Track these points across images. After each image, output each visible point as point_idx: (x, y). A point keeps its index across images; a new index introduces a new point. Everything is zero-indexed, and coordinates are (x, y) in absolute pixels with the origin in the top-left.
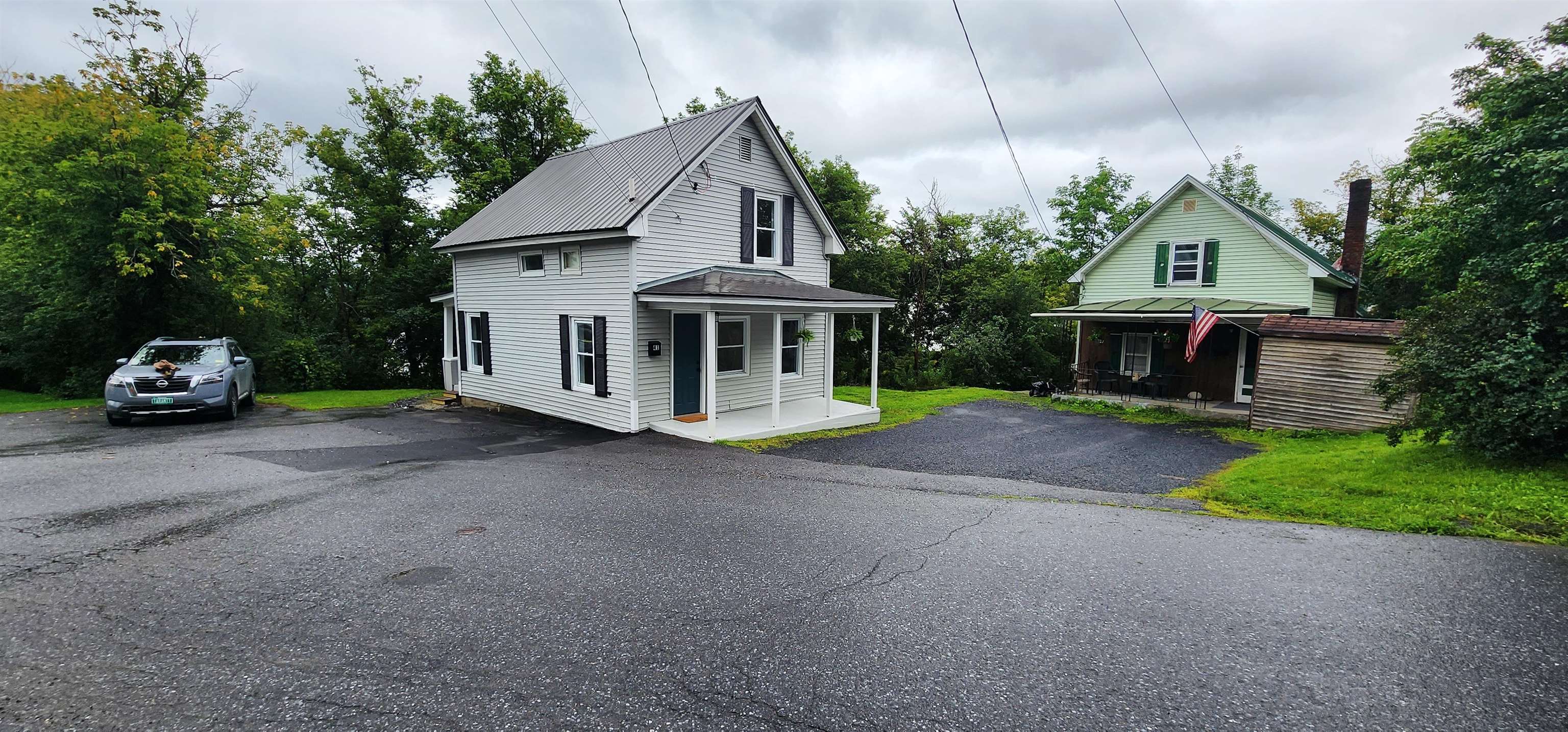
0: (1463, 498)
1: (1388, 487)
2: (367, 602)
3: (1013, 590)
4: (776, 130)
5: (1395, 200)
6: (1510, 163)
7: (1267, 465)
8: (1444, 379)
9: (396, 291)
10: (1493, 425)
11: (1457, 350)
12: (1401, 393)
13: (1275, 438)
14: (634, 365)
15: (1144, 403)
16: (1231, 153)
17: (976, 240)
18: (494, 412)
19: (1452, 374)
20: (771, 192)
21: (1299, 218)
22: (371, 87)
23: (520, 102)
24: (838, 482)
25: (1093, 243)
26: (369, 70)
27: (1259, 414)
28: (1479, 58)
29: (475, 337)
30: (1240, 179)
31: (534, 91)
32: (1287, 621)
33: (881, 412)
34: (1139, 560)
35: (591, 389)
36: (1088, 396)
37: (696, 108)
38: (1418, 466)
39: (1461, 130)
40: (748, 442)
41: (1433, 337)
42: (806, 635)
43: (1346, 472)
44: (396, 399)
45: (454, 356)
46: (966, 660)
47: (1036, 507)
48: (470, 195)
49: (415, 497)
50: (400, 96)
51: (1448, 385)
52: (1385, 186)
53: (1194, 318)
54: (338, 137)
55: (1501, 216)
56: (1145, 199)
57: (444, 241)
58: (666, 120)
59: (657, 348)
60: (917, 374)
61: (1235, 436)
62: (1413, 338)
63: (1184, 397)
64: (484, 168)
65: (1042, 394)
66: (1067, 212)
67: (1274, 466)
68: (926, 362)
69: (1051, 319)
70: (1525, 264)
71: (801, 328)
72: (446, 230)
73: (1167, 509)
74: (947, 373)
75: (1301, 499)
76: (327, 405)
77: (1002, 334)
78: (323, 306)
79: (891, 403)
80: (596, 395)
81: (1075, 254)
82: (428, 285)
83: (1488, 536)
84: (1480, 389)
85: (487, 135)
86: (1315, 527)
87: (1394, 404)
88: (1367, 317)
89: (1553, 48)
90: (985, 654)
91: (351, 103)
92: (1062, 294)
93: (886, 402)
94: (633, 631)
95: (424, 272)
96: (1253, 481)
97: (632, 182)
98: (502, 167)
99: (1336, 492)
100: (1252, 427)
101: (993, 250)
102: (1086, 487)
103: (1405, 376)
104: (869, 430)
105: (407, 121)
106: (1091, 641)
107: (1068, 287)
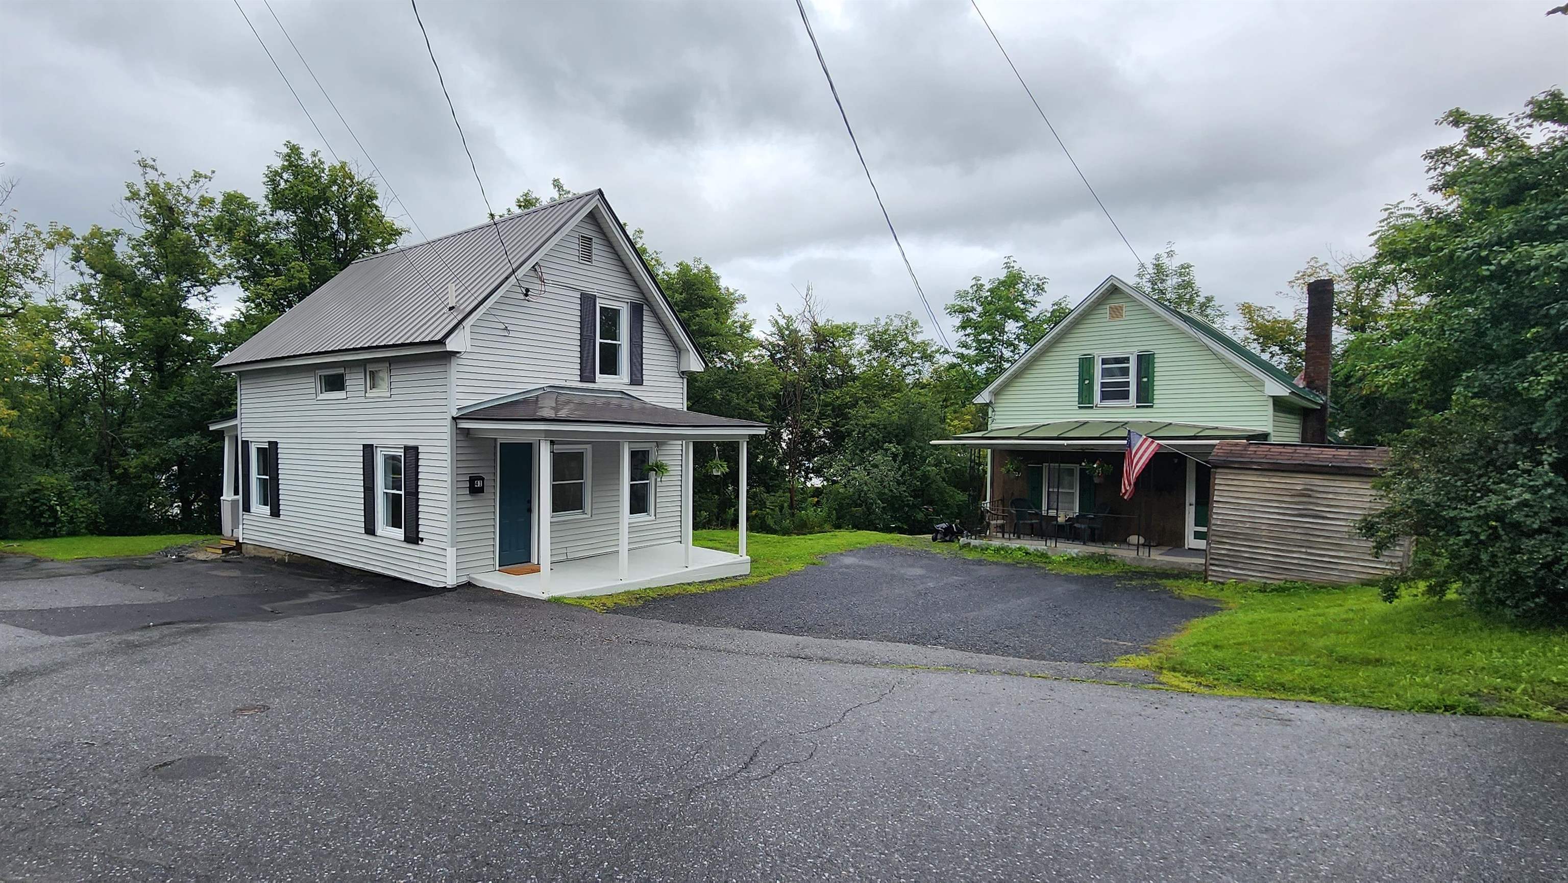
0: (1484, 668)
1: (1387, 654)
2: (121, 801)
3: (927, 786)
4: (622, 228)
5: (1363, 304)
6: (1502, 259)
7: (1233, 626)
8: (1445, 519)
9: (170, 417)
10: (1511, 576)
11: (1459, 483)
12: (1394, 536)
13: (1239, 592)
14: (452, 505)
15: (1074, 549)
16: (1162, 251)
17: (860, 354)
18: (281, 562)
19: (1455, 513)
20: (616, 298)
21: (1249, 325)
22: (152, 181)
23: (322, 198)
24: (701, 648)
25: (1001, 357)
26: (151, 162)
27: (1217, 562)
28: (1455, 137)
29: (262, 472)
30: (1175, 281)
31: (339, 185)
32: (1279, 826)
33: (751, 562)
34: (1084, 748)
35: (399, 533)
36: (1004, 541)
37: (527, 203)
38: (1423, 627)
39: (1439, 221)
40: (590, 598)
41: (1427, 467)
42: (669, 845)
43: (1332, 635)
44: (163, 547)
45: (235, 495)
46: (873, 877)
47: (948, 679)
48: (260, 304)
49: (184, 667)
50: (185, 191)
51: (1451, 526)
52: (1350, 288)
53: (1129, 445)
54: (109, 238)
55: (1496, 321)
56: (1063, 305)
57: (228, 358)
58: (492, 216)
59: (479, 484)
60: (793, 515)
61: (1190, 590)
62: (1402, 468)
63: (1123, 541)
64: (278, 273)
65: (948, 538)
66: (969, 320)
67: (1241, 627)
68: (804, 500)
69: (954, 447)
70: (1532, 378)
71: (652, 461)
72: (230, 345)
73: (1112, 682)
74: (829, 515)
75: (1280, 670)
76: (80, 554)
77: (896, 465)
78: (81, 435)
79: (762, 550)
80: (405, 541)
81: (981, 369)
82: (206, 410)
83: (1521, 716)
84: (1491, 531)
85: (283, 236)
86: (1302, 704)
87: (1385, 549)
88: (1341, 444)
89: (1541, 125)
90: (897, 869)
91: (127, 199)
92: (967, 417)
93: (757, 549)
94: (452, 838)
95: (203, 394)
96: (1216, 647)
97: (452, 287)
98: (298, 271)
99: (1323, 661)
100: (1210, 578)
101: (881, 365)
102: (1009, 655)
103: (1396, 515)
104: (737, 584)
105: (190, 219)
106: (1031, 852)
107: (973, 408)
